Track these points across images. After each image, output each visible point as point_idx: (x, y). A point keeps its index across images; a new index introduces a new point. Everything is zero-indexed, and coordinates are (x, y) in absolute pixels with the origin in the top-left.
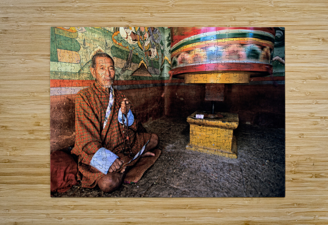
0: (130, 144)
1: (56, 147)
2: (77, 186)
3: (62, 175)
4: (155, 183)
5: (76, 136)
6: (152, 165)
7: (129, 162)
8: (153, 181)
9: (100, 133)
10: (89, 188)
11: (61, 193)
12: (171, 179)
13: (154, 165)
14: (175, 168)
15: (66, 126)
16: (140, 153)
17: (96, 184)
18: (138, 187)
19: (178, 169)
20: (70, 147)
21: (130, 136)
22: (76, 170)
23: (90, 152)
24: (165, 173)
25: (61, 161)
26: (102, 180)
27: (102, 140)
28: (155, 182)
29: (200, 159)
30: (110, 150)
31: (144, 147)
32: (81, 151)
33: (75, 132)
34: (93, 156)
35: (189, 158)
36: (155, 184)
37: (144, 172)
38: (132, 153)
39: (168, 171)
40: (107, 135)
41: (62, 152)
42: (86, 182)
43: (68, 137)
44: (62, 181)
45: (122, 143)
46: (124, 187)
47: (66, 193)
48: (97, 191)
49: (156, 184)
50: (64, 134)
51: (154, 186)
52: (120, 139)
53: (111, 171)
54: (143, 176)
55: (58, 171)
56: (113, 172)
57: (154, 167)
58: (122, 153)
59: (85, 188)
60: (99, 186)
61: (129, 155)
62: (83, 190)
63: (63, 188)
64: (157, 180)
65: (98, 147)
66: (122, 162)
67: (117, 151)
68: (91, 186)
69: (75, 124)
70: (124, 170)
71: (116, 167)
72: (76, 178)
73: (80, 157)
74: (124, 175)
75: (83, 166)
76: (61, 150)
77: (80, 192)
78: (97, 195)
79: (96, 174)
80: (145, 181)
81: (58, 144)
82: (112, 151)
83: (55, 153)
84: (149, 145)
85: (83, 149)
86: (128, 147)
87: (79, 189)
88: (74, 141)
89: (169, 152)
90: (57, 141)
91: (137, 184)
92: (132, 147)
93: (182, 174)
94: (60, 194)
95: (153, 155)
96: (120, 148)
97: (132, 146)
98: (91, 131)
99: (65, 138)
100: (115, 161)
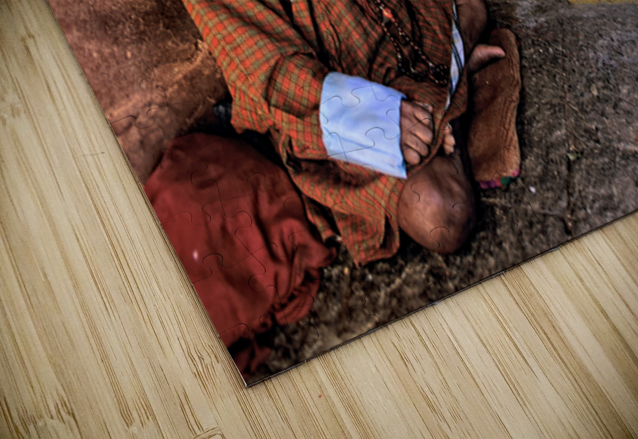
0: (410, 35)
1: (168, 121)
2: (340, 267)
3: (256, 239)
4: (572, 157)
5: (216, 53)
6: (517, 90)
7: (448, 102)
8: (563, 151)
9: (287, 19)
10: (384, 261)
11: (298, 324)
12: (603, 123)
13: (527, 90)
14: (590, 81)
15: (158, 22)
16: (457, 56)
17: (397, 234)
18: (533, 190)
19: (599, 79)
20: (217, 105)
21: (392, 7)
22: (293, 195)
23: (300, 104)
24: (576, 109)
25: (220, 177)
26: (406, 205)
27: (309, 43)
28: (569, 151)
29: (628, 27)
30: (359, 74)
31: (455, 31)
32: (267, 111)
33: (201, 39)
34: (318, 116)
35: (601, 32)
36: (574, 162)
37: (513, 125)
38: (437, 66)
39: (576, 96)
40: (318, 20)
41: (199, 138)
42: (360, 238)
43: (187, 68)
44: (272, 267)
45: (382, 39)
46: (492, 207)
47: (313, 314)
48: (416, 260)
49: (578, 158)
50: (167, 59)
51: (577, 167)
52: (365, 23)
53: (414, 158)
54: (522, 144)
55: (230, 228)
56: (422, 158)
57: (531, 97)
58: (405, 74)
59: (371, 266)
60: (411, 234)
61: (432, 77)
62: (370, 277)
63: (292, 298)
64: (571, 142)
65: (314, 75)
66: (424, 109)
67: (383, 71)
68: (385, 245)
69: (184, 8)
70: (450, 140)
71: (419, 134)
72: (313, 231)
73: (276, 136)
74: (461, 156)
75: (307, 170)
76: (192, 130)
77: (364, 289)
78: (427, 280)
79: (372, 186)
80: (541, 160)
81: (168, 105)
82: (369, 77)
83: (175, 147)
84: (464, 22)
85: (267, 98)
86: (410, 48)
87: (353, 278)
88: (218, 76)
89: (536, 30)
90: (157, 96)
91: (523, 179)
92: (421, 45)
93: (621, 96)
94: (295, 332)
95: (498, 51)
96: (386, 58)
97: (417, 39)
98: (255, 20)
99: (180, 76)
100: (402, 114)
